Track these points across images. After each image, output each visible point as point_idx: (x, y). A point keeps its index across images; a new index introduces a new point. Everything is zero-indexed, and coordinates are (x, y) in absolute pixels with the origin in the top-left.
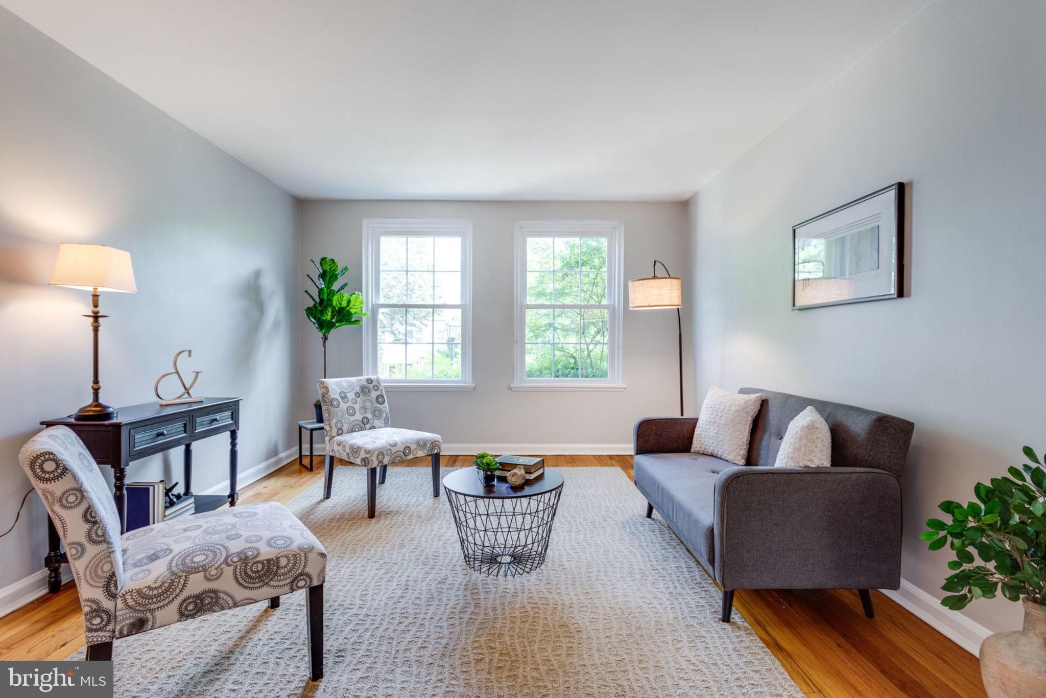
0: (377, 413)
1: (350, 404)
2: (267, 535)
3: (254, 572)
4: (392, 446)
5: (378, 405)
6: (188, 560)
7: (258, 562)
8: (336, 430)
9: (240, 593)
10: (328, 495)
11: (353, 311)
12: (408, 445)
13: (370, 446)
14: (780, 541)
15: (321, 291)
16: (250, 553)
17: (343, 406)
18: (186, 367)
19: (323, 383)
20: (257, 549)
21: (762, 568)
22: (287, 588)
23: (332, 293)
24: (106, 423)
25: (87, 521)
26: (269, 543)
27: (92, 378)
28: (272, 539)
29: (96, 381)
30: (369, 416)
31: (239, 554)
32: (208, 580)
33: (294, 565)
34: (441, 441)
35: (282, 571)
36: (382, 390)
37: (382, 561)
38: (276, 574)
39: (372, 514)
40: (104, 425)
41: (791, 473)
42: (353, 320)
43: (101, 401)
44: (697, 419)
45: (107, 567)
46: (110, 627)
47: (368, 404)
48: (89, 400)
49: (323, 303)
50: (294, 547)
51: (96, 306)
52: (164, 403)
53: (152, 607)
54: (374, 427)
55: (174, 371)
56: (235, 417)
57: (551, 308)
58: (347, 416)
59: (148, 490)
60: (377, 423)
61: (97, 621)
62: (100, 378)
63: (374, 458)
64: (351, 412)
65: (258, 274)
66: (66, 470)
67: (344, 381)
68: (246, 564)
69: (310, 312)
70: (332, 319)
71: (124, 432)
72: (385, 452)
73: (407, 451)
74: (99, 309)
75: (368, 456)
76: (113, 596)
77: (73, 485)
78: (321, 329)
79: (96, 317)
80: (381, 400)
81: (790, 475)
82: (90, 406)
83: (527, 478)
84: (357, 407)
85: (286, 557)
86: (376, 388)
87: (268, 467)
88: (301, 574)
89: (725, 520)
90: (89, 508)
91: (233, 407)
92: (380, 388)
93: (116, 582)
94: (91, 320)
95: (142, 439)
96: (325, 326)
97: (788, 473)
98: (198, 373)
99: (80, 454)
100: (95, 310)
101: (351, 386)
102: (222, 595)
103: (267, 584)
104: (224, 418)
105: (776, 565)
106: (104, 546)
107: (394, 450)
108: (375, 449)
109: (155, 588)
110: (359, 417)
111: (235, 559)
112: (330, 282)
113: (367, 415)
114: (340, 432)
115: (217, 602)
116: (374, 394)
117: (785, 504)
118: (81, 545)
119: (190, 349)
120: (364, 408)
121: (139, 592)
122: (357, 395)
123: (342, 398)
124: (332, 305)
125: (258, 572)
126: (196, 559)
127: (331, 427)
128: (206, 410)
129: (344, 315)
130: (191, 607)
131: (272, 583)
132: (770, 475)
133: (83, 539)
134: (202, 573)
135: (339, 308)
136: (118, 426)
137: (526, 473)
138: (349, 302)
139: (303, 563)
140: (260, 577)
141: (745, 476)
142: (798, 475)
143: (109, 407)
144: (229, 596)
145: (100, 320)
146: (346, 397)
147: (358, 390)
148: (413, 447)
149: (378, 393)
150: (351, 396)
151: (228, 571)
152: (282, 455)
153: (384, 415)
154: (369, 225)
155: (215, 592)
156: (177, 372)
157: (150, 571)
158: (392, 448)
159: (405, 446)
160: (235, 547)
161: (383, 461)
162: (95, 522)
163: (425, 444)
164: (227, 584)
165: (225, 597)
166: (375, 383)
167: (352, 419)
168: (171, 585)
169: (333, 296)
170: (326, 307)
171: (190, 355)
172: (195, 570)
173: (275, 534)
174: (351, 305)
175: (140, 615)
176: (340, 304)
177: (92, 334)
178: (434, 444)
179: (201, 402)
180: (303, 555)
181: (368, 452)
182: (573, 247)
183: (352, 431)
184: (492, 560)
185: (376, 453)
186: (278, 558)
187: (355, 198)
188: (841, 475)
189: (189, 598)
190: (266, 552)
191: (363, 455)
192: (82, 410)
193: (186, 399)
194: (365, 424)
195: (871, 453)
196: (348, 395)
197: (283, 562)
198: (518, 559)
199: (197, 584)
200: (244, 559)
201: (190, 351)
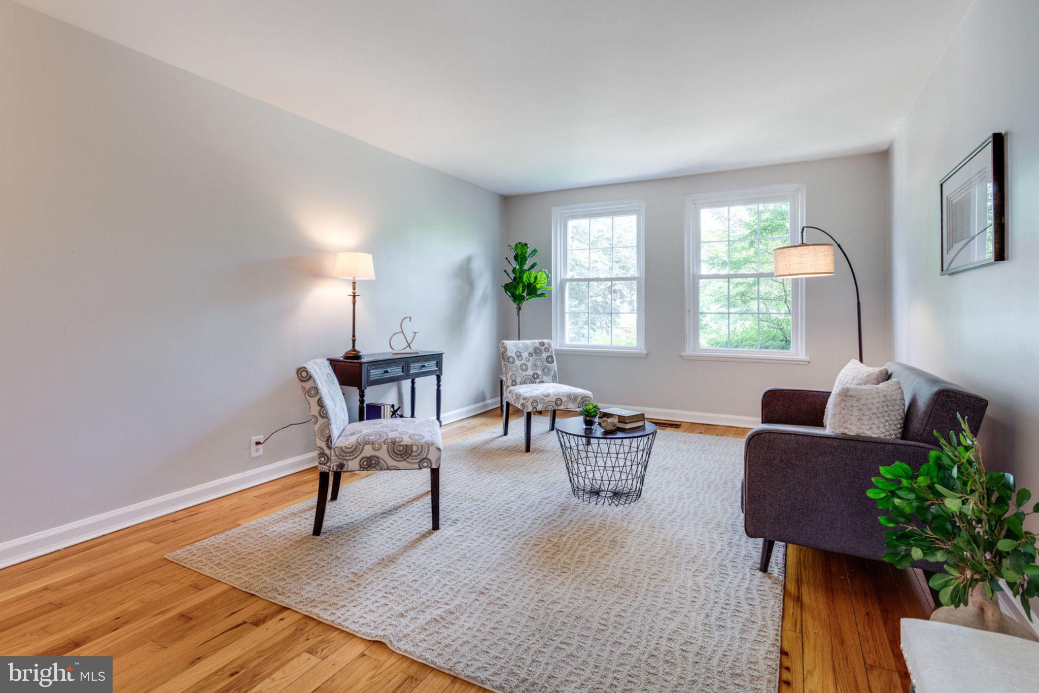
0: (546, 371)
1: (523, 361)
2: (411, 432)
3: (398, 451)
4: (545, 396)
5: (548, 364)
6: (367, 438)
7: (401, 445)
8: (511, 381)
9: (391, 462)
10: (506, 433)
11: (538, 286)
12: (560, 397)
13: (527, 395)
14: (804, 500)
15: (514, 270)
16: (397, 440)
17: (518, 363)
18: (409, 328)
19: (503, 343)
20: (402, 438)
21: (785, 523)
22: (417, 466)
23: (522, 272)
24: (357, 361)
25: (319, 405)
26: (410, 437)
27: (352, 334)
28: (413, 434)
29: (354, 336)
30: (539, 372)
31: (392, 439)
32: (374, 450)
33: (421, 452)
34: (592, 397)
35: (414, 454)
36: (552, 351)
37: (515, 479)
38: (410, 455)
39: (528, 449)
40: (354, 362)
41: (817, 437)
42: (538, 293)
43: (356, 348)
44: (831, 393)
45: (327, 432)
46: (328, 464)
47: (539, 363)
48: (351, 348)
49: (517, 280)
50: (423, 441)
51: (354, 289)
52: (395, 352)
53: (347, 458)
54: (543, 382)
55: (401, 331)
56: (439, 365)
57: (726, 278)
58: (520, 371)
59: (380, 407)
60: (545, 378)
61: (322, 459)
62: (356, 334)
63: (529, 404)
64: (524, 368)
65: (469, 260)
66: (311, 377)
67: (521, 343)
68: (394, 445)
69: (507, 287)
70: (523, 292)
71: (364, 367)
72: (538, 401)
73: (559, 402)
74: (356, 291)
75: (524, 402)
76: (330, 448)
77: (313, 385)
78: (515, 302)
79: (354, 296)
80: (550, 360)
81: (815, 438)
82: (350, 351)
83: (618, 426)
84: (529, 364)
85: (417, 445)
86: (547, 350)
87: (476, 409)
88: (425, 458)
89: (747, 472)
90: (320, 398)
91: (438, 358)
92: (551, 350)
93: (331, 441)
94: (352, 297)
95: (375, 373)
96: (518, 299)
97: (813, 436)
98: (415, 333)
99: (328, 374)
100: (354, 291)
101: (526, 347)
102: (381, 461)
103: (405, 460)
104: (431, 366)
105: (800, 523)
106: (326, 420)
107: (547, 399)
108: (530, 397)
109: (349, 448)
110: (530, 372)
111: (389, 441)
112: (521, 263)
113: (537, 372)
114: (514, 383)
115: (378, 464)
116: (545, 355)
117: (809, 466)
118: (316, 417)
119: (410, 316)
120: (535, 366)
121: (341, 448)
122: (531, 355)
123: (518, 357)
124: (522, 281)
125: (400, 451)
126: (371, 438)
127: (507, 379)
128: (416, 359)
129: (532, 290)
130: (365, 463)
131: (408, 460)
132: (793, 436)
133: (317, 415)
134: (371, 445)
135: (528, 284)
136: (361, 364)
137: (619, 422)
138: (536, 278)
139: (426, 452)
140: (401, 455)
141: (767, 434)
142: (824, 439)
143: (360, 352)
144: (385, 462)
145: (356, 297)
146: (521, 356)
147: (531, 350)
148: (564, 399)
149: (549, 354)
150: (525, 355)
151: (385, 447)
152: (489, 401)
153: (553, 373)
154: (556, 212)
155: (377, 457)
156: (403, 332)
157: (348, 440)
158: (545, 398)
159: (557, 397)
160: (392, 435)
161: (537, 408)
162: (323, 407)
163: (576, 398)
164: (383, 454)
165: (383, 462)
166: (546, 346)
167: (524, 373)
168: (356, 448)
169: (523, 274)
170: (518, 283)
171: (410, 320)
172: (367, 443)
173: (414, 432)
174: (538, 281)
175: (341, 461)
176: (529, 280)
177: (352, 306)
178: (585, 400)
179: (417, 353)
180: (426, 446)
181: (525, 399)
182: (758, 213)
183: (524, 383)
184: (596, 493)
185: (531, 400)
186: (412, 445)
187: (549, 190)
188: (873, 445)
189: (364, 458)
190: (406, 441)
191: (522, 401)
192: (347, 353)
193: (408, 350)
194: (534, 379)
195: (926, 428)
196: (522, 354)
197: (415, 448)
198: (616, 494)
199: (368, 451)
200: (394, 442)
201: (410, 318)
